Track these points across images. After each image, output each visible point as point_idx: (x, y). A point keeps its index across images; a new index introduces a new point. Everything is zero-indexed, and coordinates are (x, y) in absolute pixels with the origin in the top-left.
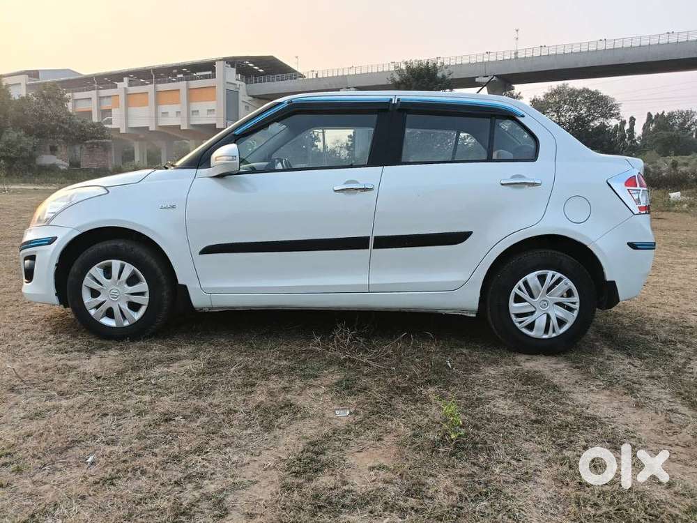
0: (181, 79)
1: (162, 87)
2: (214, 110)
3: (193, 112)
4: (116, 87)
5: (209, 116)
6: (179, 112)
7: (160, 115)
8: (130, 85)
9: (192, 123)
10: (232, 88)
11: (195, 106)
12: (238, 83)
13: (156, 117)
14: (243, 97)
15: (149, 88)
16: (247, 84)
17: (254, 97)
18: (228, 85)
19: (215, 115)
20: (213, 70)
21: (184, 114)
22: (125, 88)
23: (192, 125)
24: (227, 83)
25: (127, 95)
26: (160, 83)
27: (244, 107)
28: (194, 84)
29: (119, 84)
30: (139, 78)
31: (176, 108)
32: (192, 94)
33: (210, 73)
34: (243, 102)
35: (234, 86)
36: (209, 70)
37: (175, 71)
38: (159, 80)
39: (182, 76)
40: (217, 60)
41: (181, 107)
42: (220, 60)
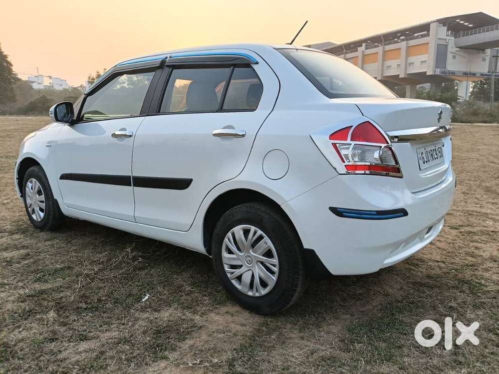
0: (403, 40)
1: (388, 47)
2: (426, 61)
3: (410, 64)
4: (357, 51)
5: (422, 66)
6: (399, 65)
7: (385, 67)
8: (366, 49)
9: (408, 73)
10: (443, 42)
11: (412, 59)
12: (448, 38)
13: (382, 70)
14: (452, 48)
15: (380, 49)
16: (455, 38)
17: (461, 48)
18: (440, 41)
19: (426, 65)
20: (428, 31)
21: (403, 66)
22: (363, 51)
23: (408, 74)
24: (439, 39)
25: (364, 56)
26: (387, 44)
27: (452, 57)
28: (412, 43)
29: (359, 49)
30: (373, 43)
31: (397, 62)
32: (409, 51)
33: (426, 32)
34: (451, 52)
35: (444, 41)
36: (425, 31)
37: (399, 35)
38: (386, 42)
39: (403, 37)
40: (431, 22)
41: (401, 61)
42: (435, 22)
